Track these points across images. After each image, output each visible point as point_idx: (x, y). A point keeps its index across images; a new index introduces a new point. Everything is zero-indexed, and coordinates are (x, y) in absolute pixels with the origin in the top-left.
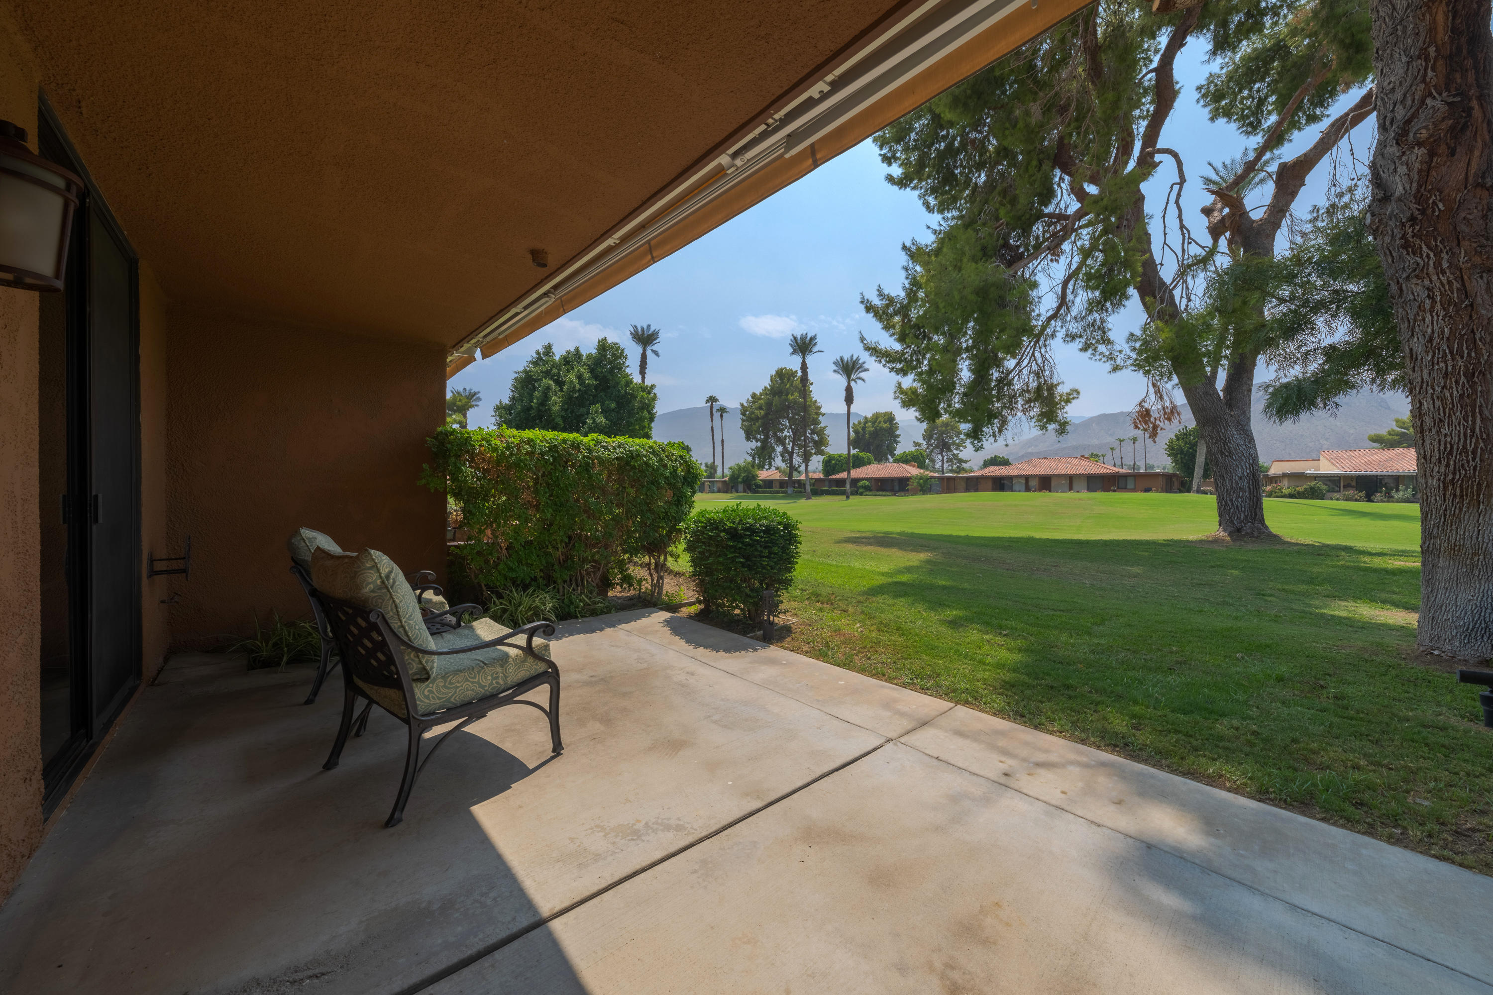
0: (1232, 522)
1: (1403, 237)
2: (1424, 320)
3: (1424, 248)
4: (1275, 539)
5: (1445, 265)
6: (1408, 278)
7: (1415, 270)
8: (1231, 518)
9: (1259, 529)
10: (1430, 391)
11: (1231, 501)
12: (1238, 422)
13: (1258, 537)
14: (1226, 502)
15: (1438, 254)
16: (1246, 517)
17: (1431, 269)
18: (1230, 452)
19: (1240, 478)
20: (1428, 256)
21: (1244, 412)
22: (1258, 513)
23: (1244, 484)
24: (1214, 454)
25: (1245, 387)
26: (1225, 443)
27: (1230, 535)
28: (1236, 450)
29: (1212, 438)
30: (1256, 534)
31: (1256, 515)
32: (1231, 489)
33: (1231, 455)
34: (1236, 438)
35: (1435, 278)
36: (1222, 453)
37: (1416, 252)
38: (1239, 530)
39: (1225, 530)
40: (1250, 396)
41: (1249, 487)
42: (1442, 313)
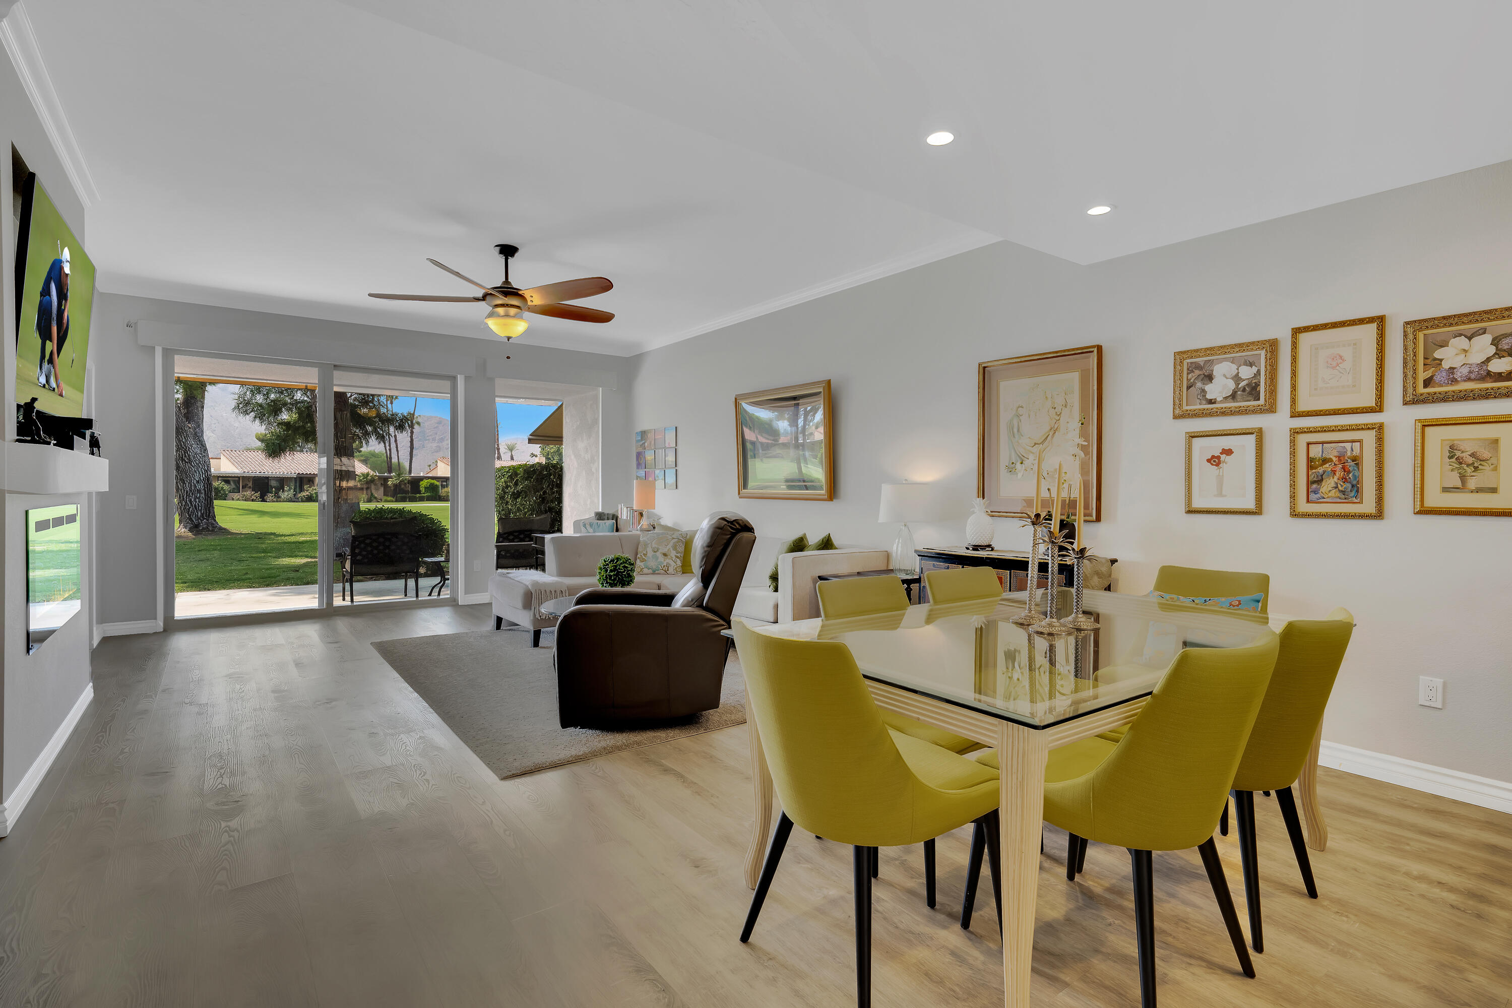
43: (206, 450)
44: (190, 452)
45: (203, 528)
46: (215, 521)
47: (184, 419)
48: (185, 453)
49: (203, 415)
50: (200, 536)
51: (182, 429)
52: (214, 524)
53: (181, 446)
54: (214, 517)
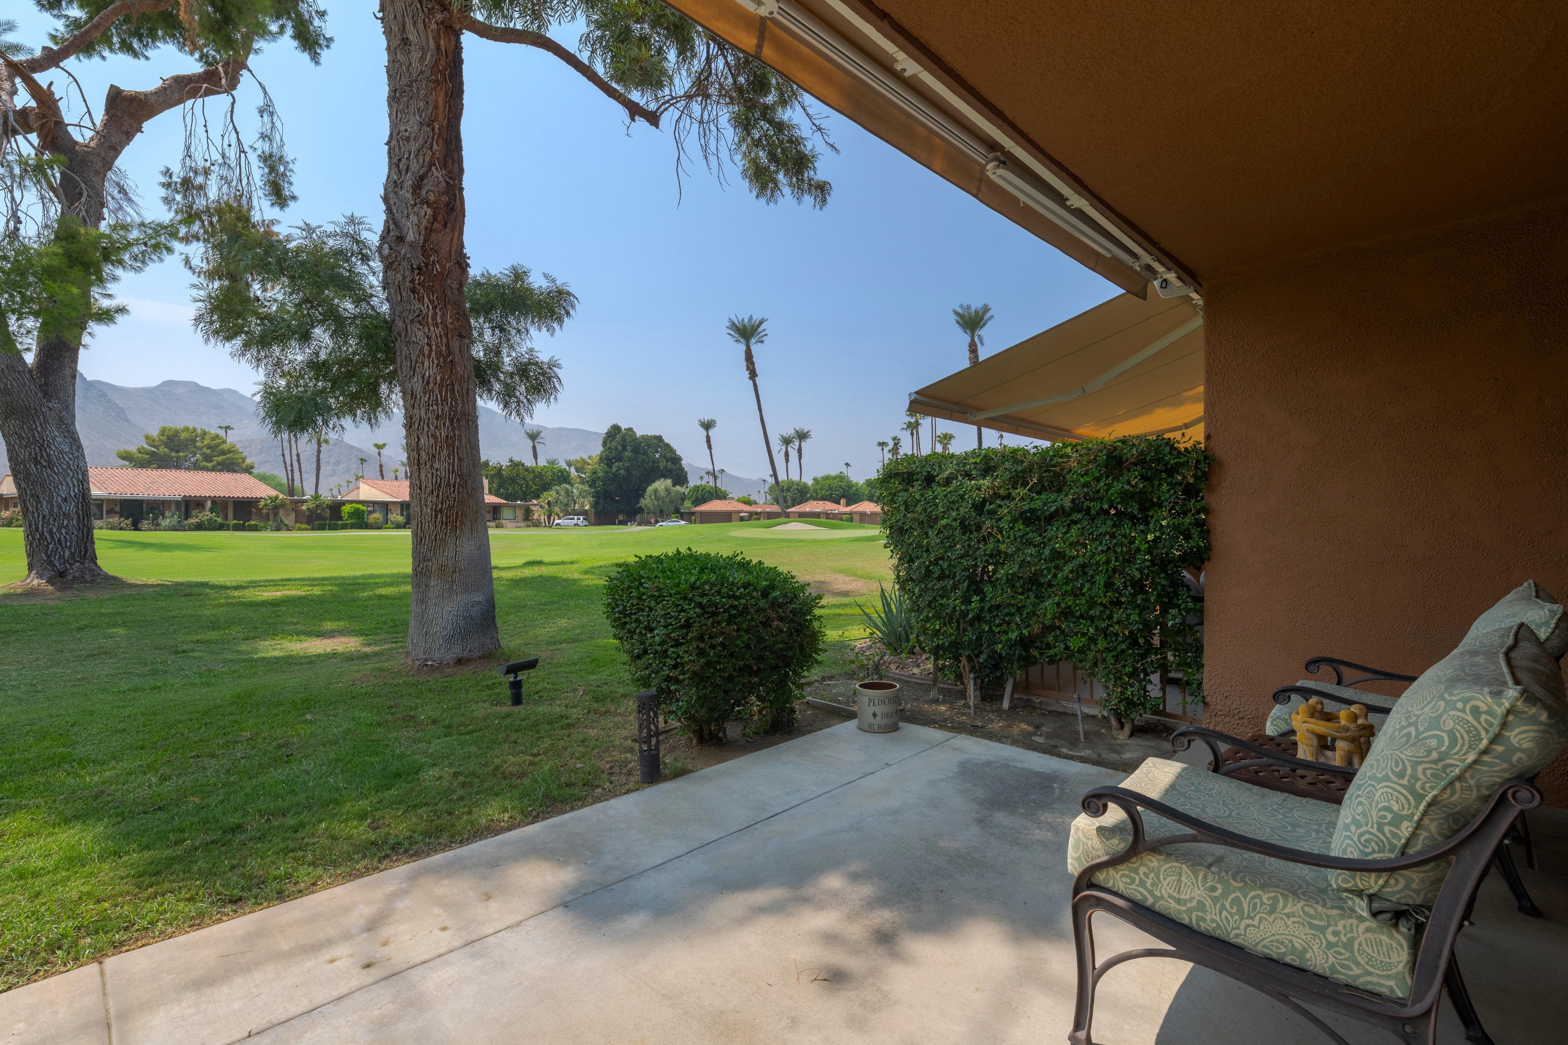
0: (51, 563)
1: (412, 281)
2: (423, 364)
3: (426, 299)
4: (113, 582)
5: (439, 321)
6: (412, 321)
7: (418, 316)
8: (49, 557)
9: (91, 570)
10: (426, 429)
11: (51, 532)
12: (61, 419)
13: (92, 582)
14: (42, 535)
15: (435, 308)
16: (72, 554)
17: (430, 320)
18: (50, 462)
19: (65, 500)
20: (428, 307)
21: (67, 407)
22: (89, 548)
23: (71, 507)
24: (23, 462)
25: (67, 371)
26: (42, 446)
27: (50, 581)
28: (58, 459)
29: (21, 438)
30: (88, 577)
31: (86, 551)
32: (51, 515)
33: (50, 465)
34: (60, 443)
35: (432, 328)
36: (37, 462)
37: (421, 300)
38: (62, 574)
39: (40, 576)
40: (74, 385)
41: (77, 513)
42: (436, 362)
43: (80, 447)
44: (51, 448)
45: (74, 577)
46: (96, 564)
47: (40, 395)
48: (41, 450)
49: (74, 391)
50: (69, 592)
51: (35, 409)
52: (93, 570)
53: (34, 438)
54: (94, 558)
